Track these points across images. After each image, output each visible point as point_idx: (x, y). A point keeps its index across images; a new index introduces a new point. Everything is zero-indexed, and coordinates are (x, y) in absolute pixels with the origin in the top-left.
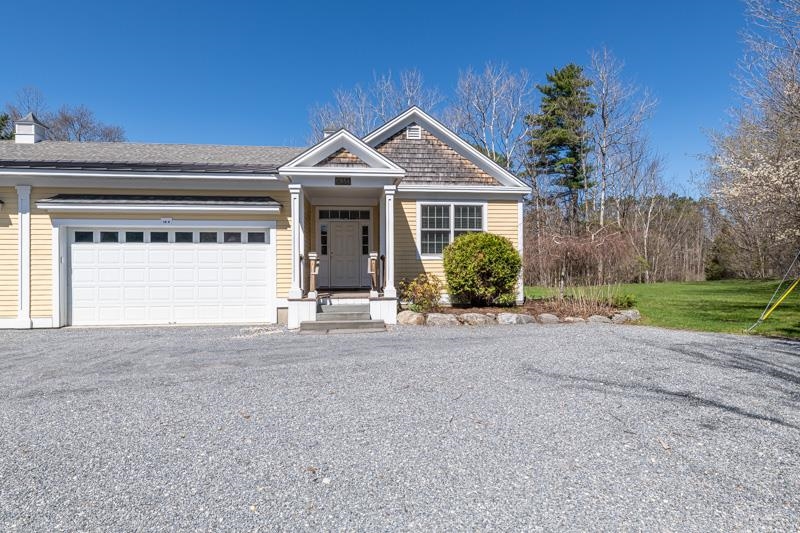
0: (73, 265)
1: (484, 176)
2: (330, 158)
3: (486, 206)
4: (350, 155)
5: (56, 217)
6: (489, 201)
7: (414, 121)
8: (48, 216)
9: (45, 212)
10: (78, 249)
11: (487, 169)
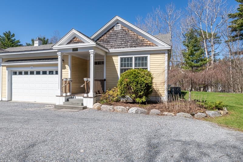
0: (13, 82)
1: (148, 42)
2: (71, 41)
3: (149, 56)
4: (77, 39)
5: (8, 67)
6: (150, 54)
7: (117, 22)
8: (5, 67)
9: (5, 66)
10: (14, 77)
11: (150, 40)
